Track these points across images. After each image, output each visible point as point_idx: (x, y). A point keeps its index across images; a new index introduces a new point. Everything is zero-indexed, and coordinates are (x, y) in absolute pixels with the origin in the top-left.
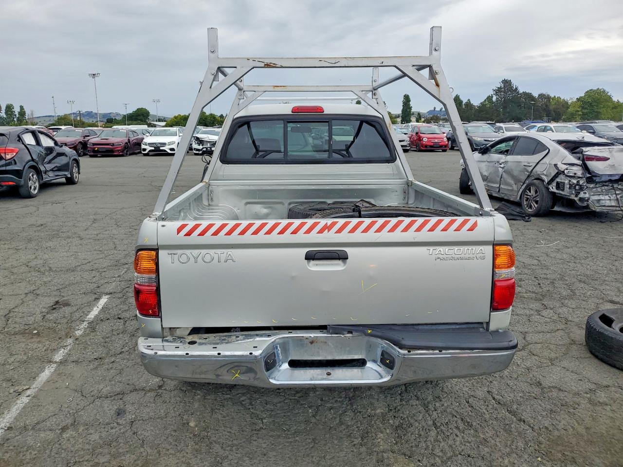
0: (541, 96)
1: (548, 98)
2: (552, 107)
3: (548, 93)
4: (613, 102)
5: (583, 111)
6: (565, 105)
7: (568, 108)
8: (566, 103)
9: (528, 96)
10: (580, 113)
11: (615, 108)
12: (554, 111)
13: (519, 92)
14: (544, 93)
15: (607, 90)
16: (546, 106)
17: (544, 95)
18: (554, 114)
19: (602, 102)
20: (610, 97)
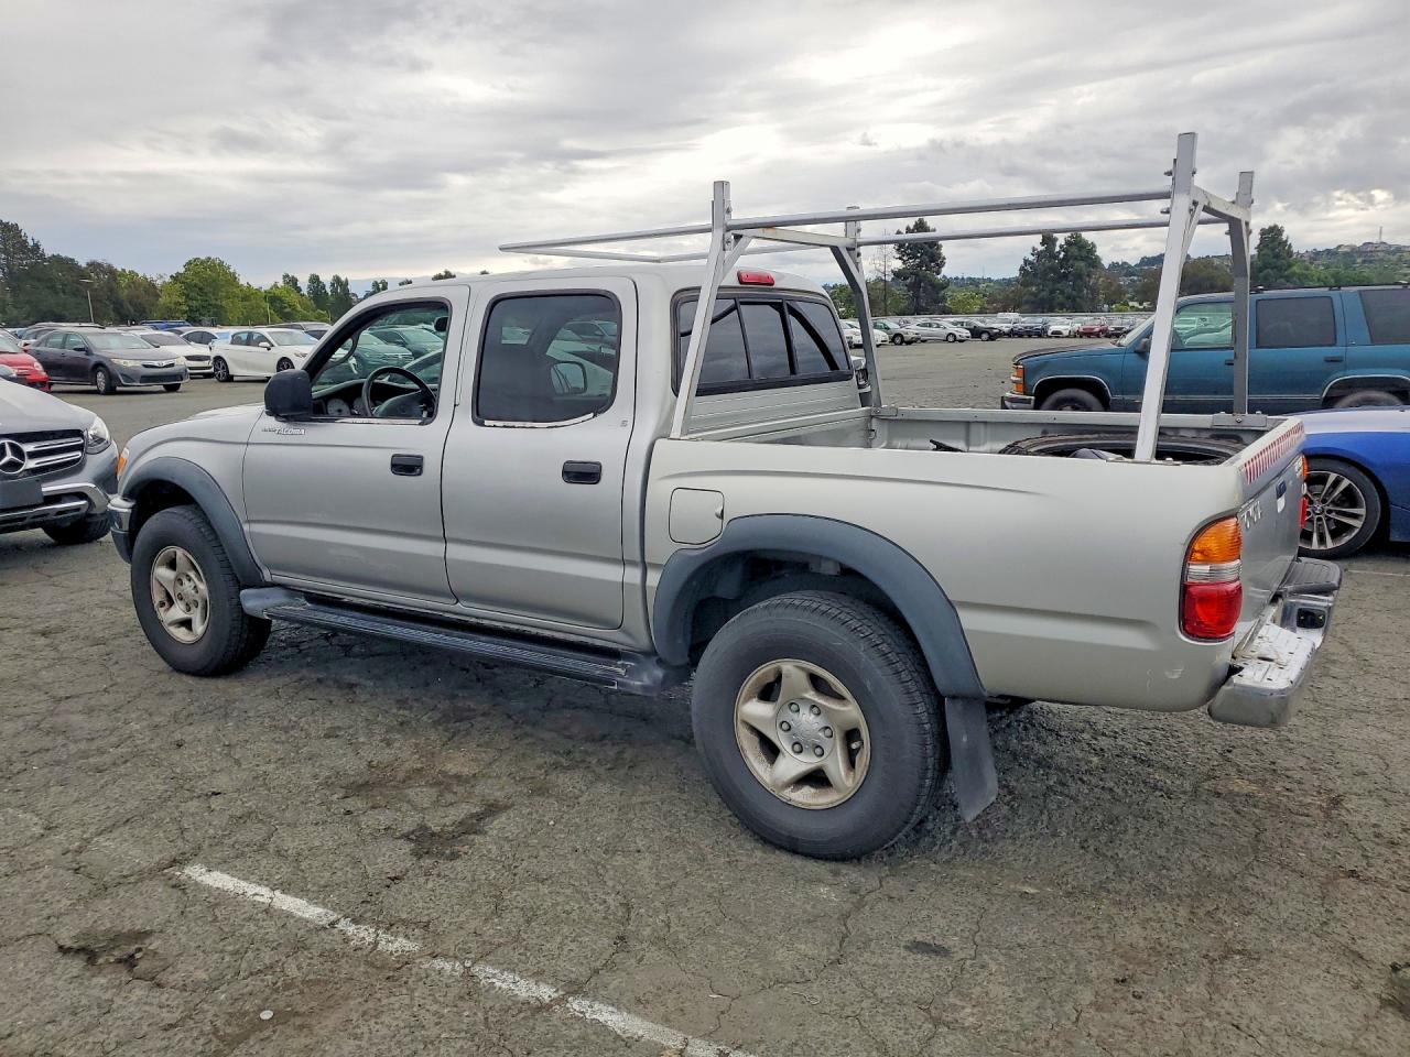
0: (94, 266)
1: (111, 271)
2: (124, 294)
3: (109, 262)
4: (238, 286)
5: (190, 303)
6: (150, 288)
7: (158, 296)
8: (152, 285)
9: (66, 264)
10: (185, 308)
11: (245, 298)
12: (130, 302)
13: (43, 255)
14: (100, 261)
15: (227, 262)
16: (111, 290)
17: (99, 265)
18: (132, 310)
19: (223, 286)
20: (234, 278)
